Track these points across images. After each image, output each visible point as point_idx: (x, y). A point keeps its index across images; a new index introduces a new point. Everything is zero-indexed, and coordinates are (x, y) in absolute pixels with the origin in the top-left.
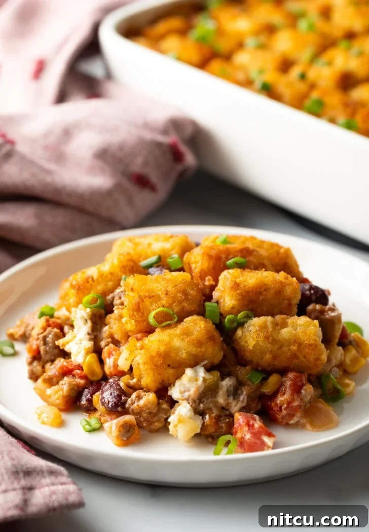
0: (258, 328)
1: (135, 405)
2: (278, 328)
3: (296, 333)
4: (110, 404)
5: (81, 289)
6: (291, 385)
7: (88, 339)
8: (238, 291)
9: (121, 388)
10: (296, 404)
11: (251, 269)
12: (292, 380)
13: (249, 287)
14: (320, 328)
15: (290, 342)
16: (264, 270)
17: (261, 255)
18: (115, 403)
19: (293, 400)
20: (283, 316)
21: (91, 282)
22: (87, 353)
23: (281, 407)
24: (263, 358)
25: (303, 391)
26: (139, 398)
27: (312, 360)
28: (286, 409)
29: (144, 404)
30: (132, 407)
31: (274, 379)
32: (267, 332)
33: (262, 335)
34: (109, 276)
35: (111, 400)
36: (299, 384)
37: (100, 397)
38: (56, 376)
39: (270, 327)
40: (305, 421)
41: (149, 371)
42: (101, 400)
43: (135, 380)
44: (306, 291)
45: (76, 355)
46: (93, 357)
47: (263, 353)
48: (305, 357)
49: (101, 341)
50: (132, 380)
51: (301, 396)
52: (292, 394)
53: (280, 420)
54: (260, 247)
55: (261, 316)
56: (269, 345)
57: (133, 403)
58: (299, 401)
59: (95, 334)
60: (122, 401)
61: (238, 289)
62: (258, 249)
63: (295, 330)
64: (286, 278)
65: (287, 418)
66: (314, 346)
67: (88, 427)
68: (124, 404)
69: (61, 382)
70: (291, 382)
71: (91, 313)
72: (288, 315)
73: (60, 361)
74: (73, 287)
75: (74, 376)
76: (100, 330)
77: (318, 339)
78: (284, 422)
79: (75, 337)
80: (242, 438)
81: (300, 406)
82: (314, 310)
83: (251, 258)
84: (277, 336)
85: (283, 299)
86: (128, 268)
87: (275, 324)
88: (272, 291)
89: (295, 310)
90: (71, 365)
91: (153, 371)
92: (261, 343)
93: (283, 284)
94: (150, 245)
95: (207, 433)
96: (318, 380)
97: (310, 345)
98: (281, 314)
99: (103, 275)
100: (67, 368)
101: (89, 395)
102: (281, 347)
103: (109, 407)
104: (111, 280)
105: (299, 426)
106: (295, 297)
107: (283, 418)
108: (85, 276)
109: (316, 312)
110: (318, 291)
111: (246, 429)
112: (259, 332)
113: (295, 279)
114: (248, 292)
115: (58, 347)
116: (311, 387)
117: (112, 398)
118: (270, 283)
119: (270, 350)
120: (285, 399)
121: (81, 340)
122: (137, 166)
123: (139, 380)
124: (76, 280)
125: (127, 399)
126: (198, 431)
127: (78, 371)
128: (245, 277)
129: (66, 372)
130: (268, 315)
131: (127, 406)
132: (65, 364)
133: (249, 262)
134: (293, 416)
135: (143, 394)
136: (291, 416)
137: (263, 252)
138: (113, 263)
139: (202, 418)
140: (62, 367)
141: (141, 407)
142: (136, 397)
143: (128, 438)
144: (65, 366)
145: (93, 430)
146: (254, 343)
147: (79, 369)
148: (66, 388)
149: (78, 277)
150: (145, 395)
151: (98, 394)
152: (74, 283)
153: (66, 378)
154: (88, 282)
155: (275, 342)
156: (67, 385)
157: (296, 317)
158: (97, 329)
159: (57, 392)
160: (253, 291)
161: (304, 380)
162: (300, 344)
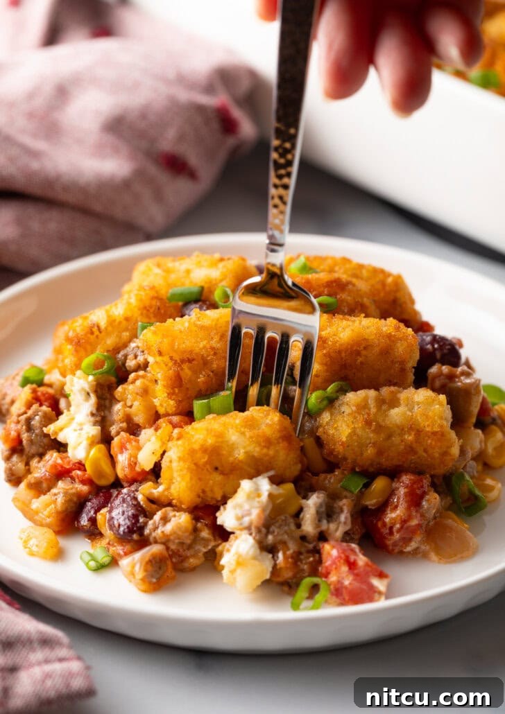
0: (354, 408)
1: (159, 531)
2: (384, 407)
3: (412, 415)
4: (122, 529)
5: (82, 344)
6: (406, 494)
7: (91, 423)
8: (325, 352)
9: (139, 503)
10: (414, 522)
11: (344, 313)
12: (406, 487)
13: (341, 345)
14: (449, 406)
15: (403, 429)
16: (363, 315)
17: (359, 291)
18: (128, 527)
19: (410, 518)
20: (392, 388)
21: (97, 333)
22: (92, 444)
23: (391, 528)
24: (362, 454)
25: (424, 503)
26: (165, 520)
27: (437, 455)
28: (399, 531)
29: (173, 529)
30: (154, 534)
31: (379, 484)
32: (369, 414)
33: (360, 418)
34: (124, 323)
35: (122, 522)
36: (419, 492)
37: (108, 516)
38: (46, 479)
39: (372, 406)
40: (428, 547)
41: (185, 472)
42: (109, 521)
43: (161, 488)
44: (427, 344)
45: (75, 448)
46: (100, 450)
47: (362, 446)
48: (425, 451)
49: (111, 426)
50: (156, 489)
51: (421, 511)
52: (408, 508)
53: (391, 548)
54: (356, 276)
55: (359, 390)
56: (372, 435)
57: (156, 528)
58: (419, 518)
59: (102, 414)
60: (138, 525)
61: (324, 348)
62: (354, 280)
63: (411, 410)
64: (398, 329)
65: (401, 544)
66: (439, 435)
67: (92, 564)
68: (142, 529)
69: (54, 491)
70: (406, 490)
71: (95, 383)
72: (399, 386)
73: (52, 456)
74: (69, 340)
75: (73, 479)
76: (110, 408)
77: (445, 423)
78: (396, 551)
79: (73, 419)
80: (339, 582)
81: (419, 526)
82: (440, 374)
83: (344, 296)
84: (384, 420)
85: (392, 362)
86: (152, 310)
87: (381, 402)
88: (377, 350)
89: (411, 377)
90: (69, 462)
91: (191, 473)
92: (359, 432)
93: (393, 339)
94: (188, 272)
95: (280, 579)
96: (446, 483)
97: (434, 433)
98: (390, 386)
99: (114, 321)
100: (62, 467)
101: (92, 512)
102: (389, 437)
103: (119, 534)
104: (126, 329)
105: (419, 556)
106: (410, 357)
107: (395, 544)
108: (88, 323)
109: (442, 377)
110: (444, 344)
111: (345, 569)
112: (356, 415)
113: (410, 329)
114: (339, 352)
115: (47, 436)
116: (436, 495)
117: (124, 520)
118: (373, 337)
119: (372, 441)
120: (398, 516)
121: (81, 424)
122: (168, 142)
123: (168, 489)
124: (74, 330)
125: (147, 522)
126: (268, 576)
127: (79, 472)
128: (334, 328)
129: (61, 474)
130: (369, 388)
131: (147, 532)
132: (59, 461)
133: (341, 301)
134: (410, 540)
135: (172, 514)
136: (407, 541)
137: (362, 286)
138: (129, 304)
139: (273, 557)
140: (55, 466)
141: (167, 536)
142: (161, 519)
143: (159, 579)
144: (58, 464)
145: (100, 568)
146: (350, 431)
147: (79, 469)
148: (60, 499)
149: (77, 325)
150: (175, 516)
151: (104, 511)
152: (71, 334)
153: (60, 484)
154: (92, 333)
155: (380, 428)
156: (62, 495)
157: (412, 390)
158: (105, 407)
159: (48, 505)
160: (346, 350)
161: (425, 486)
162: (419, 432)
